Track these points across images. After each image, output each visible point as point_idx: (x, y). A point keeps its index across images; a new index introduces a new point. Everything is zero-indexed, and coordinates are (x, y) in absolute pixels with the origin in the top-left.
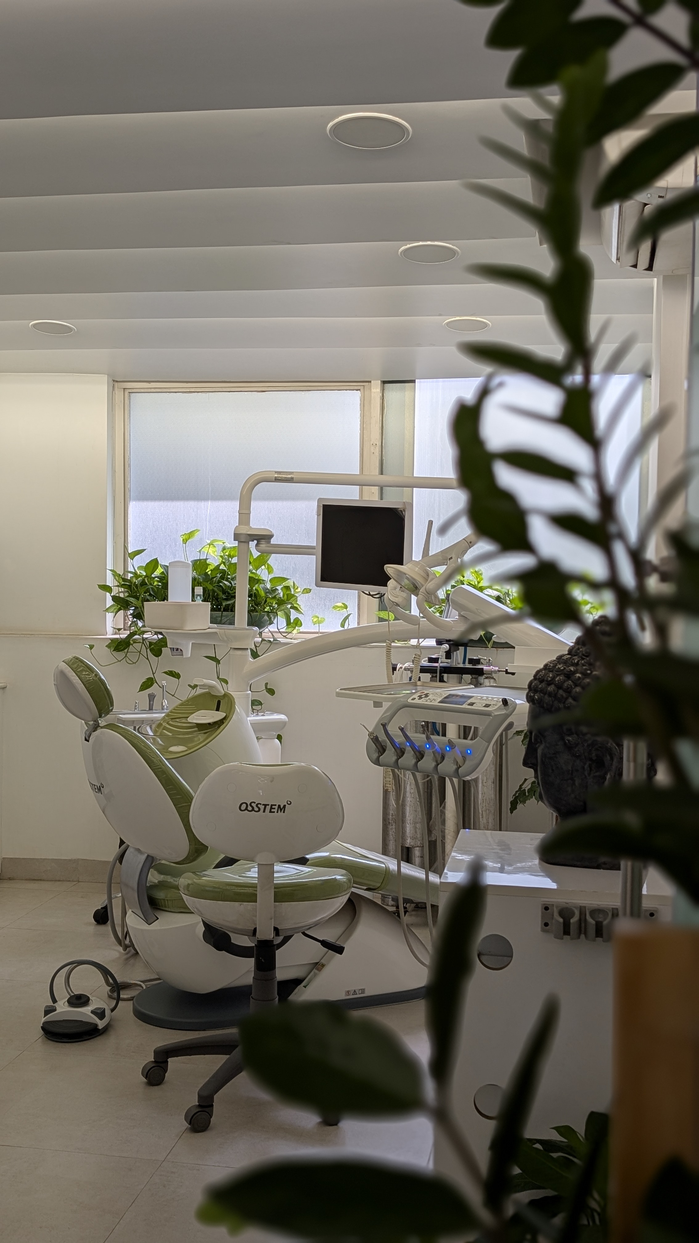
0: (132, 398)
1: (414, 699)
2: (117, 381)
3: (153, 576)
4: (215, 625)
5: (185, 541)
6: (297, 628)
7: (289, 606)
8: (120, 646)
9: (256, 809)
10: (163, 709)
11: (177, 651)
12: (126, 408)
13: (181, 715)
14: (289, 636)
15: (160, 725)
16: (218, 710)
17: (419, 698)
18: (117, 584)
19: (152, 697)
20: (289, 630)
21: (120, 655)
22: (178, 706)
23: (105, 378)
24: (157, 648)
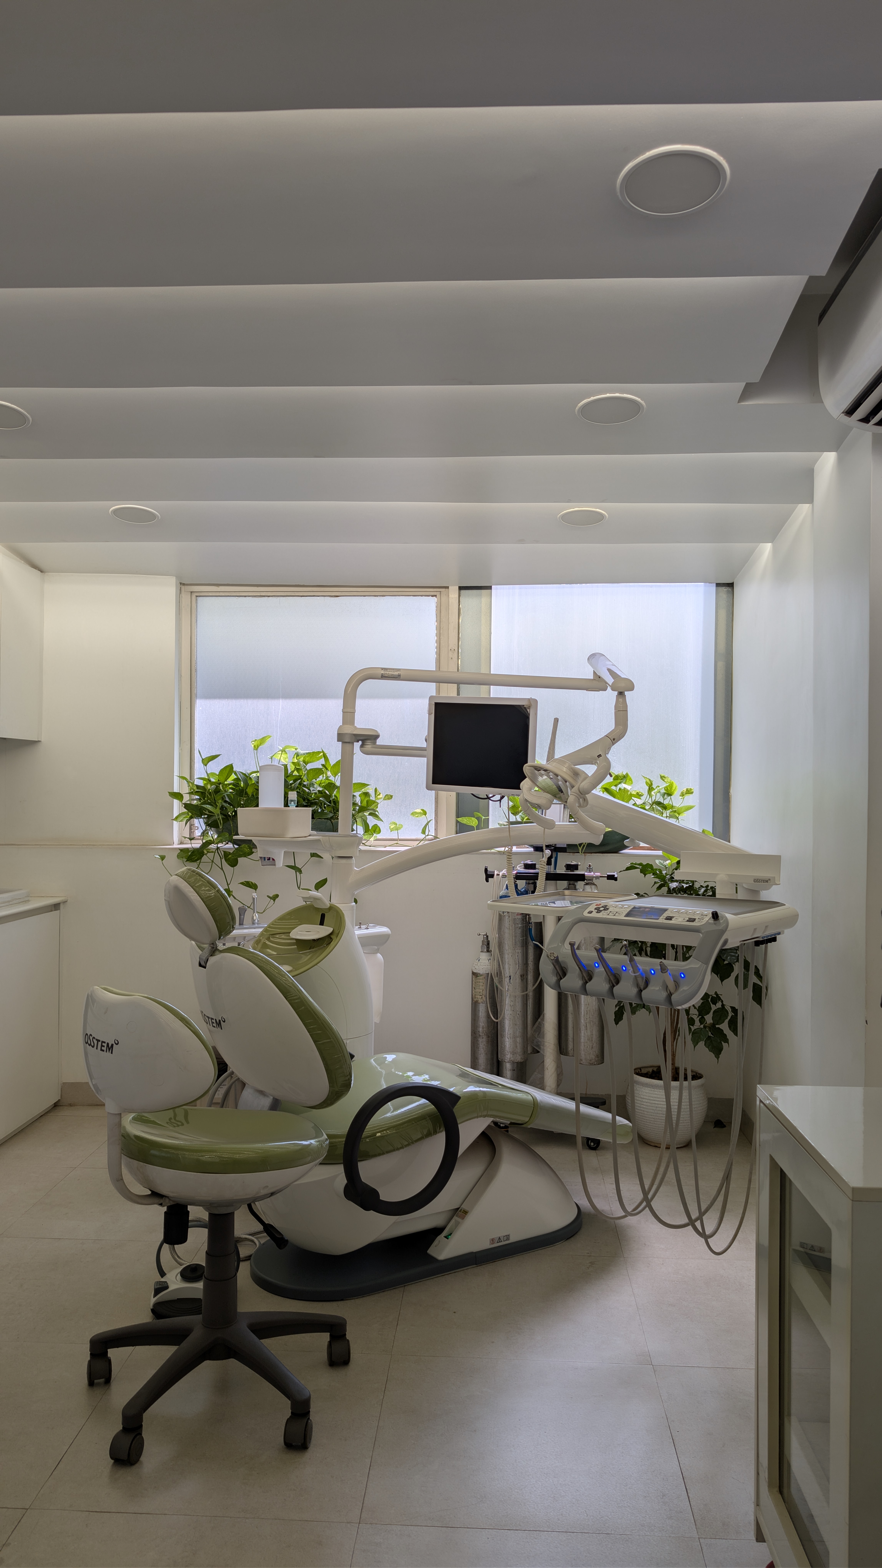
0: (198, 602)
1: (590, 912)
2: (184, 584)
3: (226, 783)
4: (315, 833)
5: (256, 748)
6: (375, 835)
7: (366, 814)
8: (193, 856)
10: (253, 923)
11: (269, 861)
12: (193, 612)
13: (278, 931)
14: (367, 843)
16: (322, 923)
18: (188, 791)
19: (242, 911)
20: (367, 837)
21: (194, 865)
23: (173, 581)
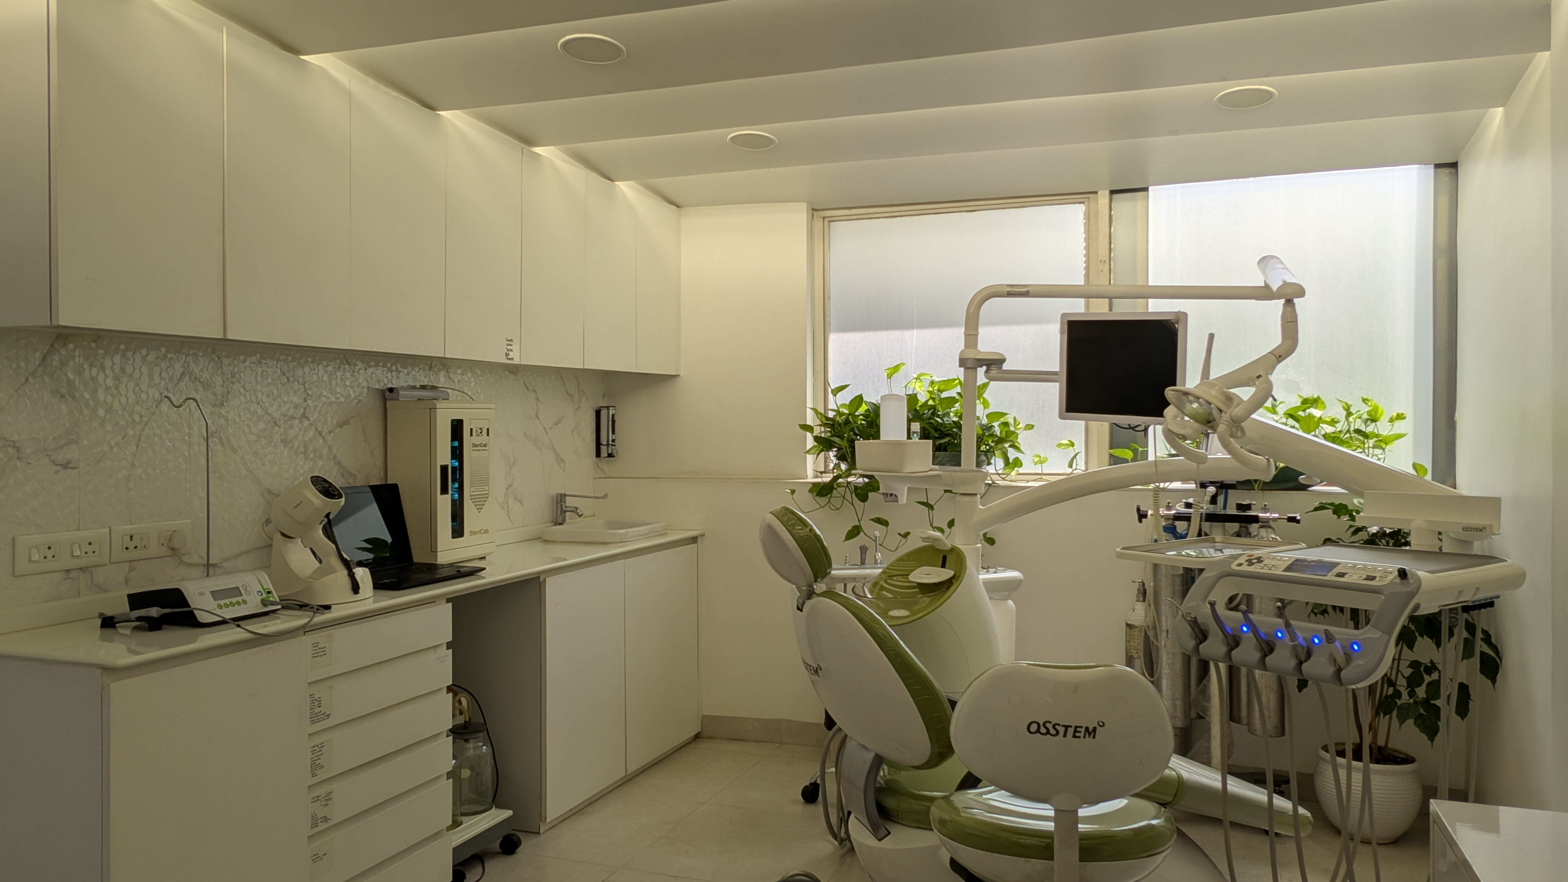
0: (831, 226)
1: (1240, 565)
2: (816, 210)
3: (856, 414)
4: (937, 467)
5: (889, 376)
6: (1016, 469)
7: (1007, 445)
8: (823, 490)
9: (1053, 732)
10: (876, 563)
11: (892, 497)
12: (826, 238)
13: (897, 573)
14: (1008, 478)
15: (875, 584)
16: (943, 566)
17: (1247, 563)
18: (819, 422)
19: (863, 550)
20: (1007, 471)
21: (823, 500)
22: (896, 562)
23: (804, 207)
24: (862, 493)
